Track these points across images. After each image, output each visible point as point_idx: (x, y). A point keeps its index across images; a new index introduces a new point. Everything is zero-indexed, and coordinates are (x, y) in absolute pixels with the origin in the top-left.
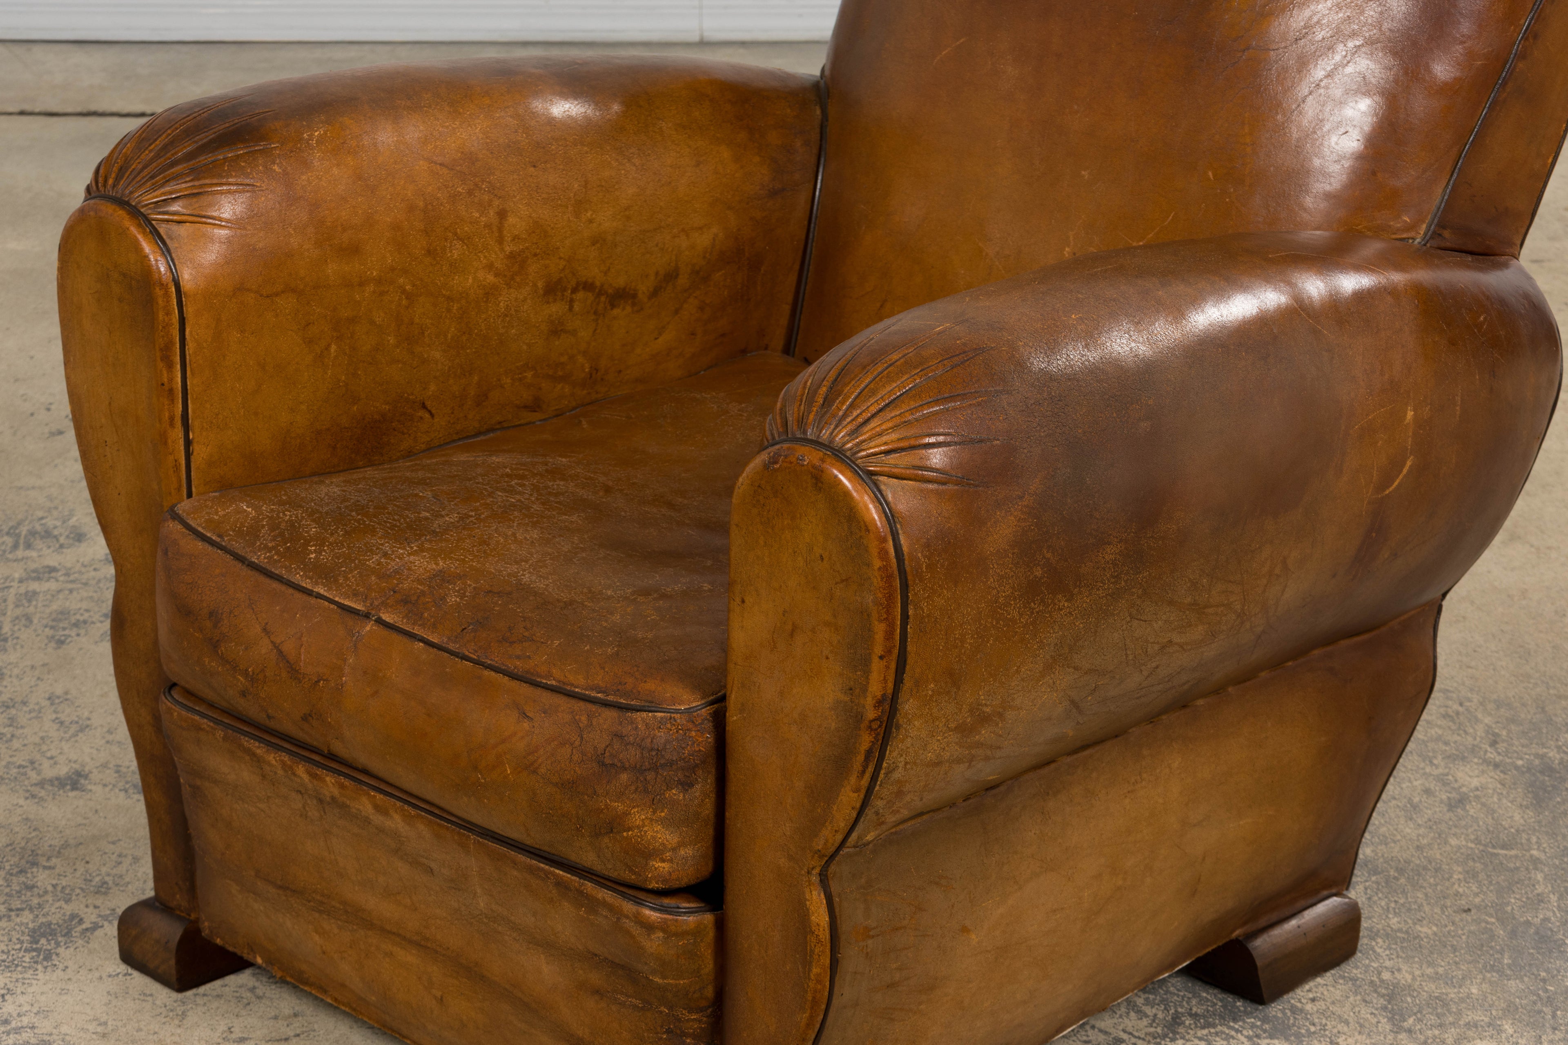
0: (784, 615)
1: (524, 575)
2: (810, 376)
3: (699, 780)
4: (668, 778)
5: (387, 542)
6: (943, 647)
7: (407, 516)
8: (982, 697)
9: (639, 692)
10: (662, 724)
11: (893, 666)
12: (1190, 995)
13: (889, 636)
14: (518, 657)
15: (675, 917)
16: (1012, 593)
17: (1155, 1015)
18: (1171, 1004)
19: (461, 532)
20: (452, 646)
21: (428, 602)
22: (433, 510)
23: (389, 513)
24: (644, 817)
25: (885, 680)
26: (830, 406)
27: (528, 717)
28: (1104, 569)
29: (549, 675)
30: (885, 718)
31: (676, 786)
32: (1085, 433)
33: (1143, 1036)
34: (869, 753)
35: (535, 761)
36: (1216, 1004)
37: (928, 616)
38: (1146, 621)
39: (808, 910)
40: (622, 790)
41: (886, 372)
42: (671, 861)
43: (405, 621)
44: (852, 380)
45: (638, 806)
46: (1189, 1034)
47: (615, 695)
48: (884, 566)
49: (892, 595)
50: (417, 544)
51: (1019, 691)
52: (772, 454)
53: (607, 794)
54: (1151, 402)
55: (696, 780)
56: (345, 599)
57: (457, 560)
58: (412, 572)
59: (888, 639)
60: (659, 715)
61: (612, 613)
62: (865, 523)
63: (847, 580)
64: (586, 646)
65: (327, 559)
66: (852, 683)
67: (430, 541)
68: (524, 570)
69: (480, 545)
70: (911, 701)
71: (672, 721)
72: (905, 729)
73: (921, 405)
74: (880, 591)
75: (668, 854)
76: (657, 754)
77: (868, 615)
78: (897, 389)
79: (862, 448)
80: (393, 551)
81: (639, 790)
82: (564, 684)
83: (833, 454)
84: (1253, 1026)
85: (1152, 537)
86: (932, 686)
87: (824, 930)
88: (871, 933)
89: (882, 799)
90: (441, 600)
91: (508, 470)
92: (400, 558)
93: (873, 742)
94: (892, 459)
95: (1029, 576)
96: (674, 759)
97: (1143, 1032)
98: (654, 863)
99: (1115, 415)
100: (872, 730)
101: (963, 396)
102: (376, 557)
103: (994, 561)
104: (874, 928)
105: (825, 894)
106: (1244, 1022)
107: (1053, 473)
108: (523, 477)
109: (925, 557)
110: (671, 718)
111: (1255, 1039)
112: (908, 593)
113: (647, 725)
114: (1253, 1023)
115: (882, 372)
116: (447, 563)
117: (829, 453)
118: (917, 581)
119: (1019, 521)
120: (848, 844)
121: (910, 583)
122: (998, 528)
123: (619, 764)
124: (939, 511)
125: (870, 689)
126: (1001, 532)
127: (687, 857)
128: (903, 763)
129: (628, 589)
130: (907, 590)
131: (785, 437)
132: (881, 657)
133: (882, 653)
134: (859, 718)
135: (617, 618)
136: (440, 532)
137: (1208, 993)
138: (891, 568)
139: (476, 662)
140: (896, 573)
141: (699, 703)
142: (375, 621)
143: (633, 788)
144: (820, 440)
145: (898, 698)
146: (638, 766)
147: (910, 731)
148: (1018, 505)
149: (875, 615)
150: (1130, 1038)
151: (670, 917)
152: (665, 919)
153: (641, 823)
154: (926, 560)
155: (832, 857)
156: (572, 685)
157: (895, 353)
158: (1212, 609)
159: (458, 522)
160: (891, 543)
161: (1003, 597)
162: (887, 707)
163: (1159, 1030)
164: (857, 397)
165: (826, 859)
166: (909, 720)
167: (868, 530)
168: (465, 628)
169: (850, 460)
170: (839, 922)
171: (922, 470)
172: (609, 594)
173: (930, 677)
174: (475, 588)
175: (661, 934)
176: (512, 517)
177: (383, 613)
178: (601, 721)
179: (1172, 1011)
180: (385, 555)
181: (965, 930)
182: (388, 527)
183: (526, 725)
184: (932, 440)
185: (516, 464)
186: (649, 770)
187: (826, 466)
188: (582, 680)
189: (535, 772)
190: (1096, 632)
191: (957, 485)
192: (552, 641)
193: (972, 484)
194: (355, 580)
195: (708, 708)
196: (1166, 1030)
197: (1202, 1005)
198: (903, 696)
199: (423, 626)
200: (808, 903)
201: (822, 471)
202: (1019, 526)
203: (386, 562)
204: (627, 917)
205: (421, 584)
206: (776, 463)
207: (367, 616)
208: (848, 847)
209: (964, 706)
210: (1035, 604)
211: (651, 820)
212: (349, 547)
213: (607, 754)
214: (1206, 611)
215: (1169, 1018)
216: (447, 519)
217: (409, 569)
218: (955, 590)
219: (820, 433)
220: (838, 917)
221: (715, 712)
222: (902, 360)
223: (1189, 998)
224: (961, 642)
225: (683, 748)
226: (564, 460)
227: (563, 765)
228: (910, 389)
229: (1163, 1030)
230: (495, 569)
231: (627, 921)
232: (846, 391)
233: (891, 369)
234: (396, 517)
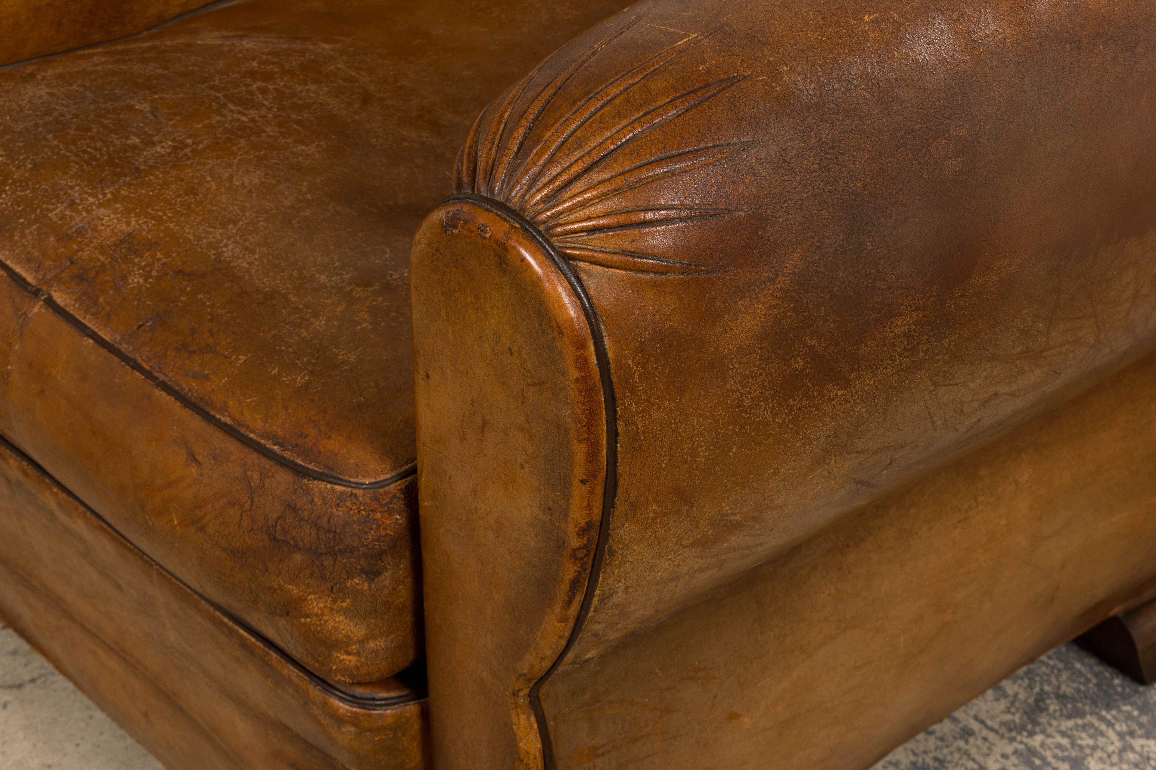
0: (472, 405)
1: (226, 246)
2: (510, 103)
3: (389, 567)
4: (348, 565)
5: (79, 185)
6: (666, 465)
7: (112, 142)
8: (727, 508)
9: (320, 452)
10: (341, 501)
11: (599, 490)
12: (1061, 666)
13: (592, 457)
14: (195, 376)
15: (367, 711)
16: (761, 393)
17: (1016, 695)
18: (1037, 679)
19: (169, 172)
20: (125, 348)
21: (107, 282)
22: (145, 133)
23: (92, 138)
24: (322, 606)
25: (589, 507)
26: (526, 157)
27: (196, 460)
28: (893, 344)
29: (224, 409)
30: (594, 546)
31: (359, 575)
32: (866, 186)
33: (996, 727)
34: (574, 585)
35: (203, 518)
36: (1089, 681)
37: (644, 432)
38: (957, 384)
39: (515, 735)
40: (296, 572)
41: (599, 114)
42: (358, 654)
43: (77, 305)
44: (557, 120)
45: (315, 594)
46: (1050, 725)
47: (292, 451)
48: (583, 378)
49: (593, 411)
50: (111, 189)
51: (779, 491)
52: (450, 215)
53: (280, 573)
54: (963, 132)
55: (385, 567)
56: (17, 264)
57: (153, 218)
58: (96, 235)
59: (590, 462)
60: (339, 488)
61: (316, 315)
62: (557, 322)
63: (540, 384)
64: (274, 369)
65: (6, 204)
66: (551, 503)
67: (129, 185)
68: (229, 238)
69: (186, 195)
70: (627, 525)
71: (353, 498)
72: (622, 555)
73: (638, 167)
74: (578, 407)
75: (354, 647)
76: (334, 537)
77: (565, 431)
78: (609, 141)
79: (559, 221)
80: (82, 200)
81: (315, 575)
82: (239, 424)
83: (523, 227)
84: (1129, 717)
85: (963, 296)
86: (654, 507)
87: (535, 758)
88: (600, 752)
89: (599, 623)
90: (122, 280)
91: (255, 64)
92: (88, 212)
93: (579, 572)
94: (596, 241)
95: (786, 370)
96: (355, 544)
97: (998, 720)
98: (339, 655)
99: (910, 156)
100: (576, 559)
101: (694, 153)
102: (61, 207)
103: (735, 360)
104: (604, 745)
105: (536, 717)
106: (1119, 710)
107: (818, 244)
108: (268, 77)
109: (637, 364)
110: (352, 494)
111: (1128, 738)
112: (615, 407)
113: (324, 499)
114: (1128, 712)
115: (594, 114)
116: (141, 222)
117: (517, 225)
118: (627, 394)
119: (769, 308)
120: (564, 663)
121: (618, 396)
122: (740, 321)
123: (292, 542)
124: (656, 307)
125: (571, 515)
126: (743, 325)
127: (378, 650)
128: (623, 588)
129: (347, 273)
130: (615, 404)
131: (469, 191)
132: (583, 482)
133: (584, 477)
134: (561, 543)
135: (320, 324)
136: (144, 170)
137: (1083, 663)
138: (591, 379)
139: (149, 375)
140: (599, 384)
141: (388, 476)
142: (45, 301)
143: (308, 572)
144: (509, 205)
145: (609, 523)
146: (313, 548)
147: (629, 556)
148: (769, 290)
149: (573, 433)
150: (981, 730)
151: (363, 711)
152: (356, 713)
153: (320, 612)
154: (640, 368)
155: (542, 679)
156: (248, 427)
157: (615, 84)
158: (1053, 350)
159: (169, 154)
160: (592, 348)
161: (748, 399)
162: (595, 534)
163: (1017, 718)
164: (559, 148)
165: (535, 681)
166: (626, 545)
167: (561, 332)
168: (142, 325)
169: (543, 237)
170: (554, 748)
171: (634, 257)
172: (322, 280)
173: (650, 498)
174: (164, 265)
175: (353, 729)
176: (235, 148)
177: (55, 291)
178: (274, 485)
179: (1037, 690)
180: (72, 205)
181: (733, 716)
182: (85, 161)
183: (194, 470)
184: (650, 216)
185: (268, 54)
186: (326, 554)
187: (512, 243)
188: (259, 422)
189: (202, 529)
190: (886, 411)
191: (682, 273)
192: (238, 356)
193: (703, 270)
194: (32, 239)
195: (399, 482)
196: (1025, 718)
197: (1073, 681)
198: (614, 522)
199: (95, 315)
200: (514, 727)
201: (506, 250)
202: (770, 315)
203: (71, 216)
204: (314, 703)
205: (103, 252)
206: (455, 227)
207: (36, 293)
208: (564, 665)
209: (702, 521)
210: (794, 400)
211: (332, 610)
212: (34, 190)
213: (279, 528)
214: (1044, 354)
215: (1031, 701)
216: (158, 149)
217: (94, 230)
218: (681, 400)
219: (511, 192)
220: (553, 743)
221: (407, 487)
222: (622, 97)
223: (1060, 670)
224: (691, 456)
225: (366, 533)
226: (327, 46)
227: (231, 530)
228: (627, 141)
229: (1021, 718)
230: (195, 236)
231: (315, 708)
232: (546, 137)
233: (607, 108)
234: (99, 144)
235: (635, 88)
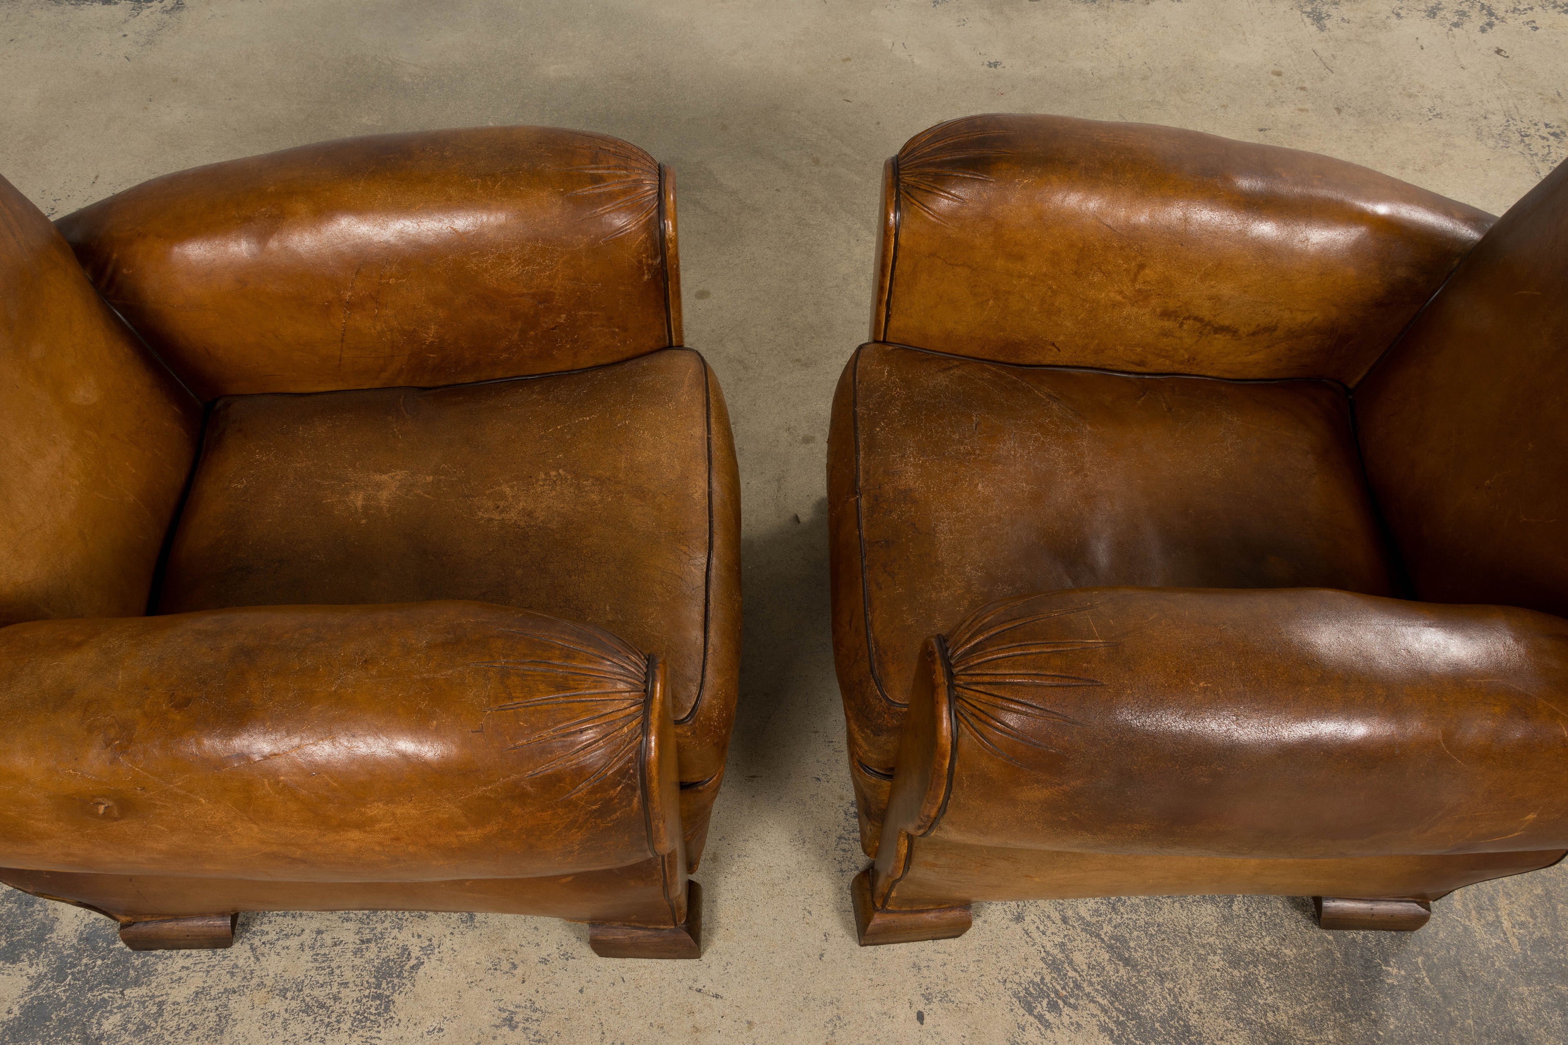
5: (914, 447)
7: (946, 432)
9: (884, 668)
10: (876, 698)
16: (1037, 820)
19: (955, 465)
20: (865, 547)
22: (964, 435)
26: (972, 652)
27: (851, 624)
29: (873, 611)
37: (963, 804)
41: (1016, 658)
44: (1000, 646)
50: (924, 459)
55: (882, 735)
57: (927, 487)
58: (899, 480)
60: (878, 691)
61: (947, 588)
67: (933, 461)
68: (948, 519)
69: (951, 483)
73: (1012, 700)
79: (964, 697)
80: (908, 457)
83: (950, 687)
85: (1186, 829)
90: (889, 512)
92: (906, 465)
95: (1055, 818)
99: (1178, 766)
101: (1044, 710)
102: (898, 455)
103: (1026, 803)
107: (1095, 782)
109: (967, 782)
112: (952, 788)
115: (1014, 656)
116: (921, 485)
117: (949, 684)
118: (958, 788)
119: (1052, 795)
122: (1032, 792)
124: (986, 765)
126: (1034, 794)
129: (981, 573)
135: (945, 594)
136: (946, 457)
138: (942, 773)
139: (863, 568)
140: (945, 776)
142: (857, 499)
144: (952, 669)
148: (1056, 787)
159: (963, 454)
161: (1028, 819)
164: (989, 661)
168: (878, 542)
172: (967, 570)
174: (911, 516)
177: (864, 497)
180: (903, 457)
188: (879, 630)
194: (876, 463)
203: (897, 462)
205: (894, 491)
207: (857, 492)
216: (962, 448)
217: (900, 477)
225: (878, 719)
230: (936, 508)
232: (987, 650)
233: (1022, 658)
234: (940, 429)
235: (1043, 655)
